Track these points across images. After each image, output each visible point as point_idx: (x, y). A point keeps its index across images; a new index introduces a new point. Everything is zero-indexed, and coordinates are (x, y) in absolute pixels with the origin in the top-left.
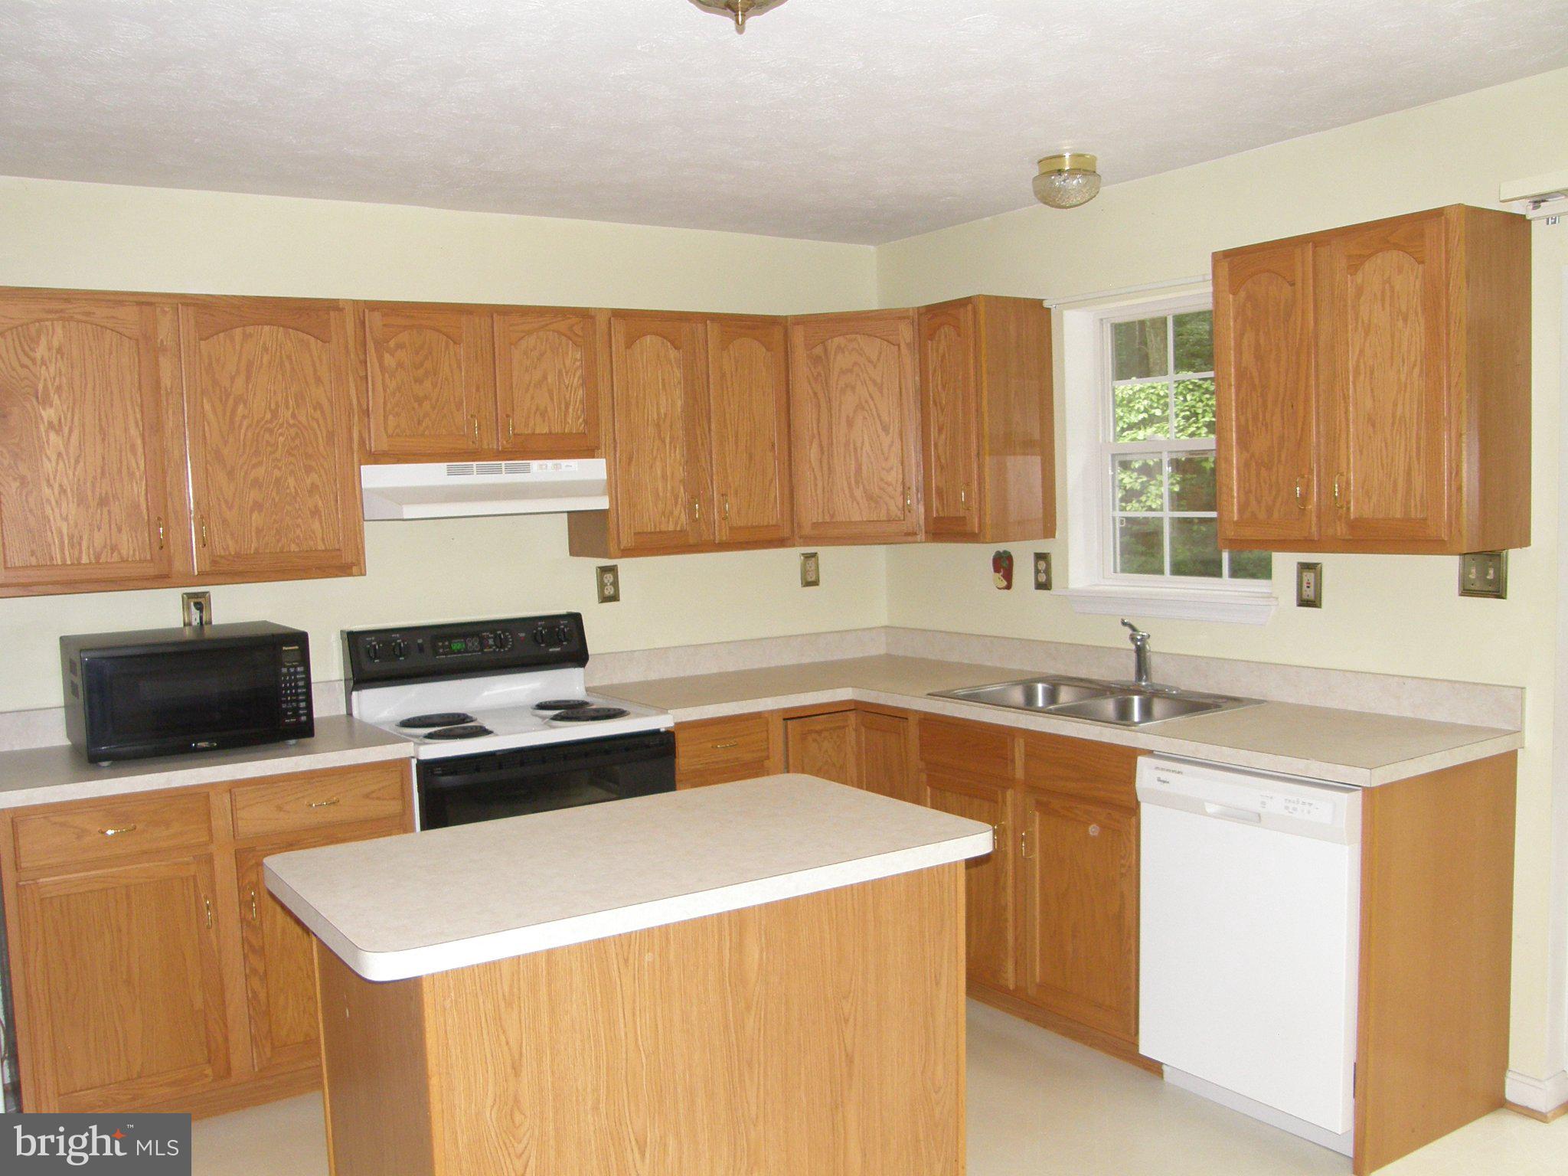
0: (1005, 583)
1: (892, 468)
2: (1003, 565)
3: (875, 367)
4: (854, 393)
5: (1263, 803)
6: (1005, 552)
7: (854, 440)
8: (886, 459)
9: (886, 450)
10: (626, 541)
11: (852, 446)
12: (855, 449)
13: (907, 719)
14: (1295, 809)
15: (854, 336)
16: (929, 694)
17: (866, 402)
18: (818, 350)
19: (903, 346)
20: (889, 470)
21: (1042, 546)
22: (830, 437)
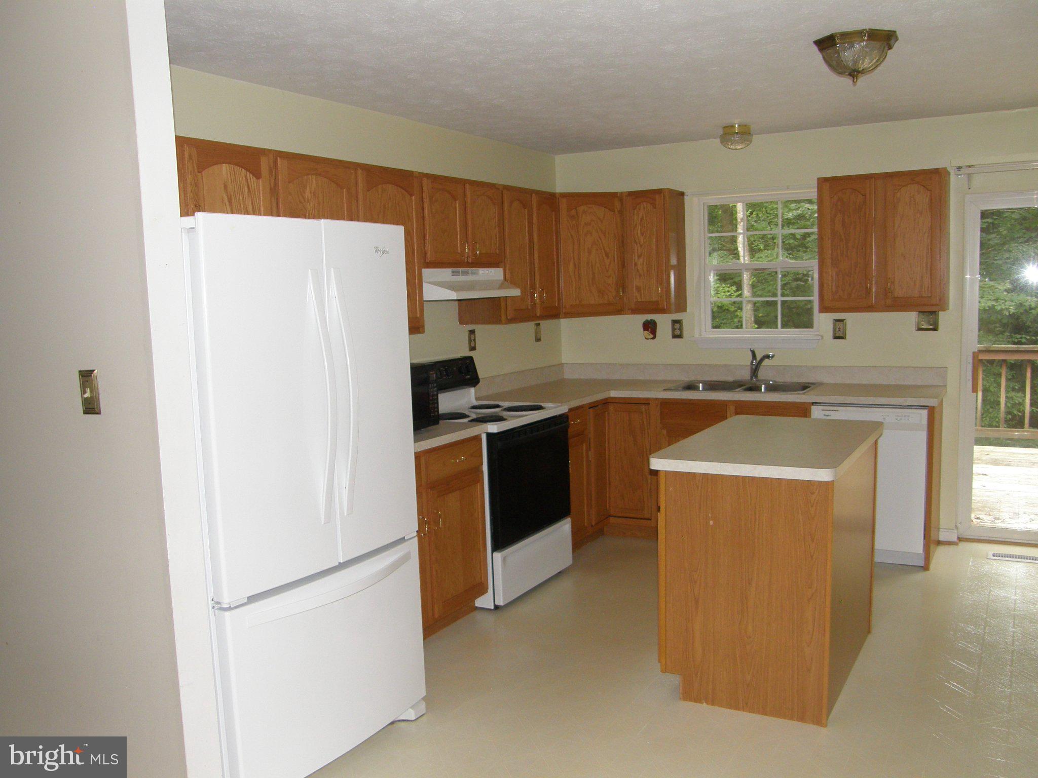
0: (652, 336)
1: (610, 276)
2: (650, 327)
3: (602, 222)
4: (592, 235)
5: (884, 418)
6: (651, 320)
7: (591, 262)
8: (607, 271)
9: (607, 267)
10: (510, 315)
11: (590, 264)
12: (592, 266)
13: (649, 404)
14: (901, 419)
15: (591, 206)
16: (664, 390)
17: (598, 241)
18: (573, 212)
19: (616, 210)
20: (609, 277)
21: (676, 316)
22: (579, 259)
